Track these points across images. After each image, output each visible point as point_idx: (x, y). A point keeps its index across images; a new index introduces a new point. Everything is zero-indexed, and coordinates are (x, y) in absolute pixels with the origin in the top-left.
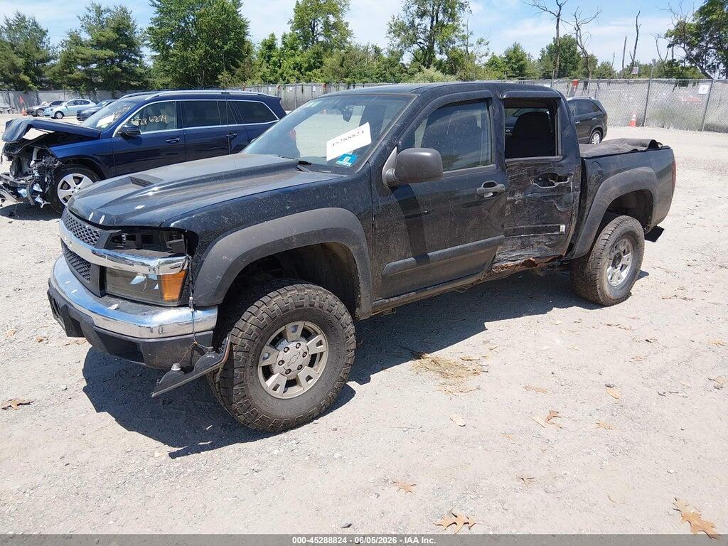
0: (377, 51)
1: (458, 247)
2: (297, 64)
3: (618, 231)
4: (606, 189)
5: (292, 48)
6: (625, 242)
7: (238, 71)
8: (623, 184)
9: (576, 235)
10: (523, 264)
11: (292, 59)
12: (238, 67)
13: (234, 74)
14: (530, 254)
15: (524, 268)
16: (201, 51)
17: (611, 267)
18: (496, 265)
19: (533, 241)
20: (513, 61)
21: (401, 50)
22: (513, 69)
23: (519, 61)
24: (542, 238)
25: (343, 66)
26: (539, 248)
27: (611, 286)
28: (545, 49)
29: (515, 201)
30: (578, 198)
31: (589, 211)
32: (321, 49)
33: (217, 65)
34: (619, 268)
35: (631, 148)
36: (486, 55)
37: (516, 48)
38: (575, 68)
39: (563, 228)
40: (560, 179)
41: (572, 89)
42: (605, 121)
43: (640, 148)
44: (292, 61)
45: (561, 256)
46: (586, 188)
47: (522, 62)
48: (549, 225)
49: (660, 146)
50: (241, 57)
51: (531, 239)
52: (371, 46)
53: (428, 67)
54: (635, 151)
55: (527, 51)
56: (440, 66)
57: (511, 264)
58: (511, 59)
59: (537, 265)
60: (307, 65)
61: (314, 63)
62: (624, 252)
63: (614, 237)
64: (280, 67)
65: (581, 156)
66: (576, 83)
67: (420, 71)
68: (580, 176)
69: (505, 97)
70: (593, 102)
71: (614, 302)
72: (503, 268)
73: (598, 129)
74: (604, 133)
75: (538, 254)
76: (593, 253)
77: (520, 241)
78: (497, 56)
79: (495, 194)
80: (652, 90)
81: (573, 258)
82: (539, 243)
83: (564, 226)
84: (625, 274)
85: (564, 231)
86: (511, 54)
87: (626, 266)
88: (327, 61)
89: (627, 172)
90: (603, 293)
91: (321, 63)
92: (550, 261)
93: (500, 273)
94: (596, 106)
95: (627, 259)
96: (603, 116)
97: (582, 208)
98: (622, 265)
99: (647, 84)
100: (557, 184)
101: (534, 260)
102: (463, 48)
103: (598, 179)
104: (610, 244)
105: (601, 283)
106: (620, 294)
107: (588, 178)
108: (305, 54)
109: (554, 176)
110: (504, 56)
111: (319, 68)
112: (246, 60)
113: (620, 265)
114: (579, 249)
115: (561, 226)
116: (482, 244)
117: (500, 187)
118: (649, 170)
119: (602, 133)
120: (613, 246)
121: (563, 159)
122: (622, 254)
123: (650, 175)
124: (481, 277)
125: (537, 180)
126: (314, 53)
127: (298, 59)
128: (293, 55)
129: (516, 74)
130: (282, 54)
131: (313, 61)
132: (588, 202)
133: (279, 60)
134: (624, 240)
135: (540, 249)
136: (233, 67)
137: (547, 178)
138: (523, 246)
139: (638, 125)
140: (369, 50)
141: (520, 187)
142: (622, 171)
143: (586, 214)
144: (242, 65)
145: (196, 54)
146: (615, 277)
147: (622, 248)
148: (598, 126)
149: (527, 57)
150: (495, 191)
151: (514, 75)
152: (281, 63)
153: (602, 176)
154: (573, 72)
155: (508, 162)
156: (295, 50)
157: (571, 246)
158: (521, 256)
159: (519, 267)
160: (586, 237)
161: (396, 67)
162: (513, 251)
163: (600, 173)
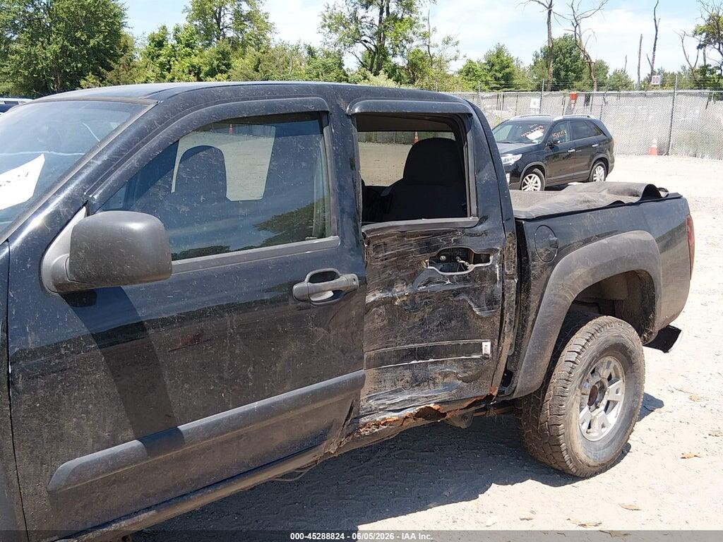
0: (311, 52)
1: (256, 405)
2: (194, 66)
3: (593, 347)
4: (566, 272)
5: (188, 45)
6: (609, 363)
7: (110, 75)
8: (597, 263)
9: (515, 357)
10: (418, 415)
11: (187, 59)
12: (110, 69)
13: (104, 79)
14: (430, 397)
15: (421, 421)
16: (55, 47)
17: (586, 408)
18: (363, 420)
19: (434, 371)
20: (497, 68)
21: (339, 51)
22: (497, 79)
23: (504, 68)
24: (451, 365)
25: (258, 71)
26: (445, 385)
27: (588, 442)
28: (539, 52)
29: (394, 299)
30: (513, 291)
31: (537, 312)
32: (229, 48)
33: (79, 65)
34: (602, 408)
35: (612, 199)
36: (456, 59)
37: (500, 52)
38: (578, 78)
39: (487, 347)
40: (478, 259)
41: (570, 105)
42: (610, 149)
43: (626, 199)
44: (186, 62)
45: (489, 397)
46: (529, 272)
47: (507, 70)
48: (462, 342)
49: (663, 194)
50: (115, 57)
51: (430, 367)
52: (302, 45)
53: (376, 74)
54: (618, 204)
55: (514, 55)
56: (393, 73)
57: (394, 416)
58: (493, 65)
59: (445, 414)
60: (207, 69)
61: (218, 66)
62: (610, 378)
63: (586, 357)
64: (169, 70)
65: (516, 215)
66: (575, 97)
67: (365, 78)
68: (514, 252)
69: (357, 110)
70: (592, 122)
71: (596, 469)
72: (377, 425)
73: (601, 159)
74: (610, 165)
75: (444, 396)
76: (551, 386)
77: (408, 374)
78: (474, 60)
79: (337, 293)
80: (677, 106)
81: (514, 396)
82: (446, 375)
83: (489, 344)
84: (613, 418)
85: (489, 352)
86: (494, 59)
87: (615, 403)
88: (237, 63)
89: (604, 241)
90: (574, 458)
91: (228, 66)
92: (469, 406)
93: (373, 435)
94: (598, 129)
95: (616, 391)
96: (608, 142)
97: (522, 308)
98: (608, 402)
99: (670, 98)
100: (471, 267)
101: (436, 407)
102: (424, 49)
103: (550, 256)
104: (580, 370)
105: (568, 439)
106: (605, 455)
107: (530, 255)
108: (206, 52)
109: (467, 254)
110: (484, 61)
111: (225, 72)
112: (122, 60)
113: (604, 402)
114: (524, 382)
115: (484, 344)
116: (314, 393)
117: (346, 279)
118: (645, 236)
119: (607, 166)
120: (585, 372)
121: (480, 223)
122: (606, 383)
123: (645, 244)
124: (332, 447)
125: (435, 261)
126: (218, 52)
127: (196, 60)
128: (189, 55)
129: (501, 85)
130: (173, 53)
131: (216, 63)
132: (534, 297)
133: (169, 62)
134: (608, 359)
135: (448, 387)
136: (102, 70)
137: (453, 257)
138: (417, 382)
139: (660, 153)
140: (300, 50)
141: (404, 274)
142: (595, 240)
143: (531, 318)
144: (116, 66)
145: (49, 51)
146: (596, 425)
147: (604, 373)
148: (601, 156)
149: (515, 63)
150: (338, 287)
151: (498, 86)
152: (170, 65)
153: (558, 252)
154: (576, 83)
155: (369, 232)
156: (192, 48)
157: (508, 377)
158: (412, 400)
159: (411, 420)
160: (533, 359)
161: (332, 73)
162: (396, 391)
163: (555, 245)
